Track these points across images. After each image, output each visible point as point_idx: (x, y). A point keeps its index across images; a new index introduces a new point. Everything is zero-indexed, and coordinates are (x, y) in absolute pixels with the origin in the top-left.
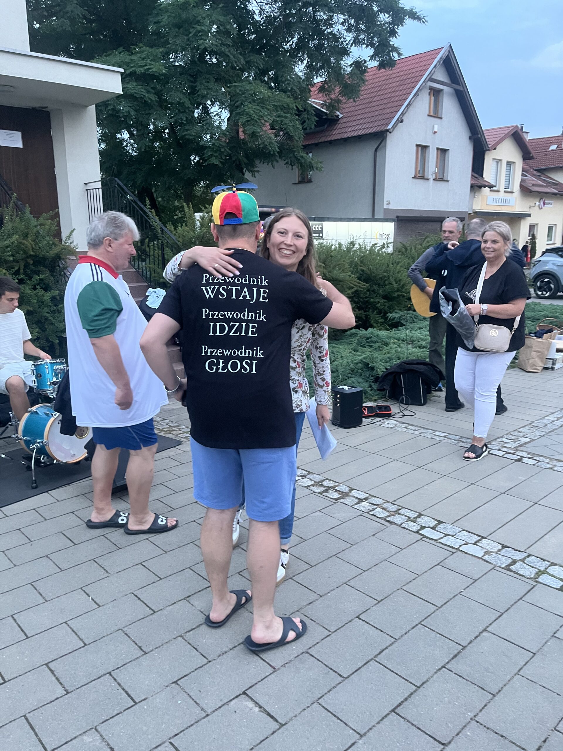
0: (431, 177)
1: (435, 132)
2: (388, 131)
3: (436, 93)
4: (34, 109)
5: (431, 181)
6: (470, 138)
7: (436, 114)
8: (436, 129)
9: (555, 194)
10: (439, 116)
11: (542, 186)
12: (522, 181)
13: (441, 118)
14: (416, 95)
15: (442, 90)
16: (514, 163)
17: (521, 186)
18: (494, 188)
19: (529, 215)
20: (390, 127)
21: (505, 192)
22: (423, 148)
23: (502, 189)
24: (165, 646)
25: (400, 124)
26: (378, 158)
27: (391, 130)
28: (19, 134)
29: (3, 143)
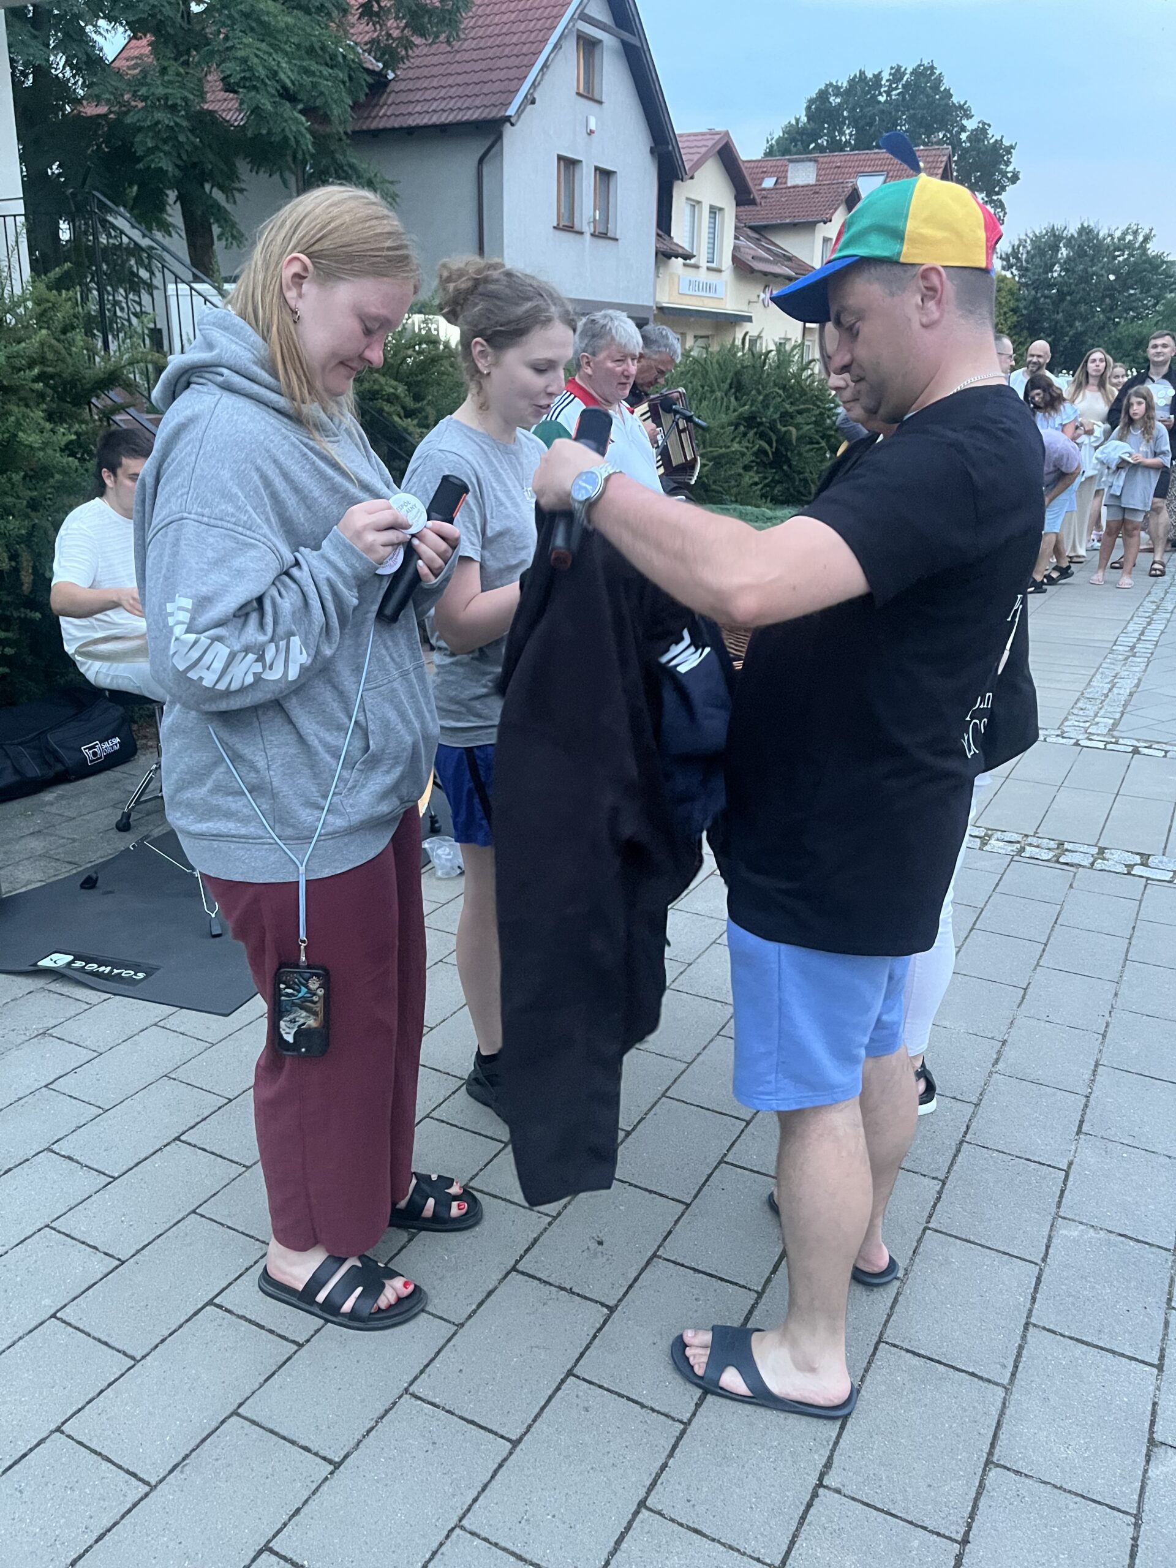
0: (588, 229)
1: (592, 132)
2: (508, 119)
3: (589, 45)
5: (588, 236)
6: (652, 151)
7: (589, 94)
8: (592, 125)
10: (597, 97)
11: (769, 261)
12: (737, 247)
13: (600, 102)
14: (557, 46)
15: (600, 41)
16: (721, 209)
17: (734, 258)
18: (693, 261)
19: (749, 319)
20: (511, 111)
21: (708, 269)
22: (568, 164)
23: (704, 264)
25: (530, 107)
26: (485, 180)
27: (513, 120)
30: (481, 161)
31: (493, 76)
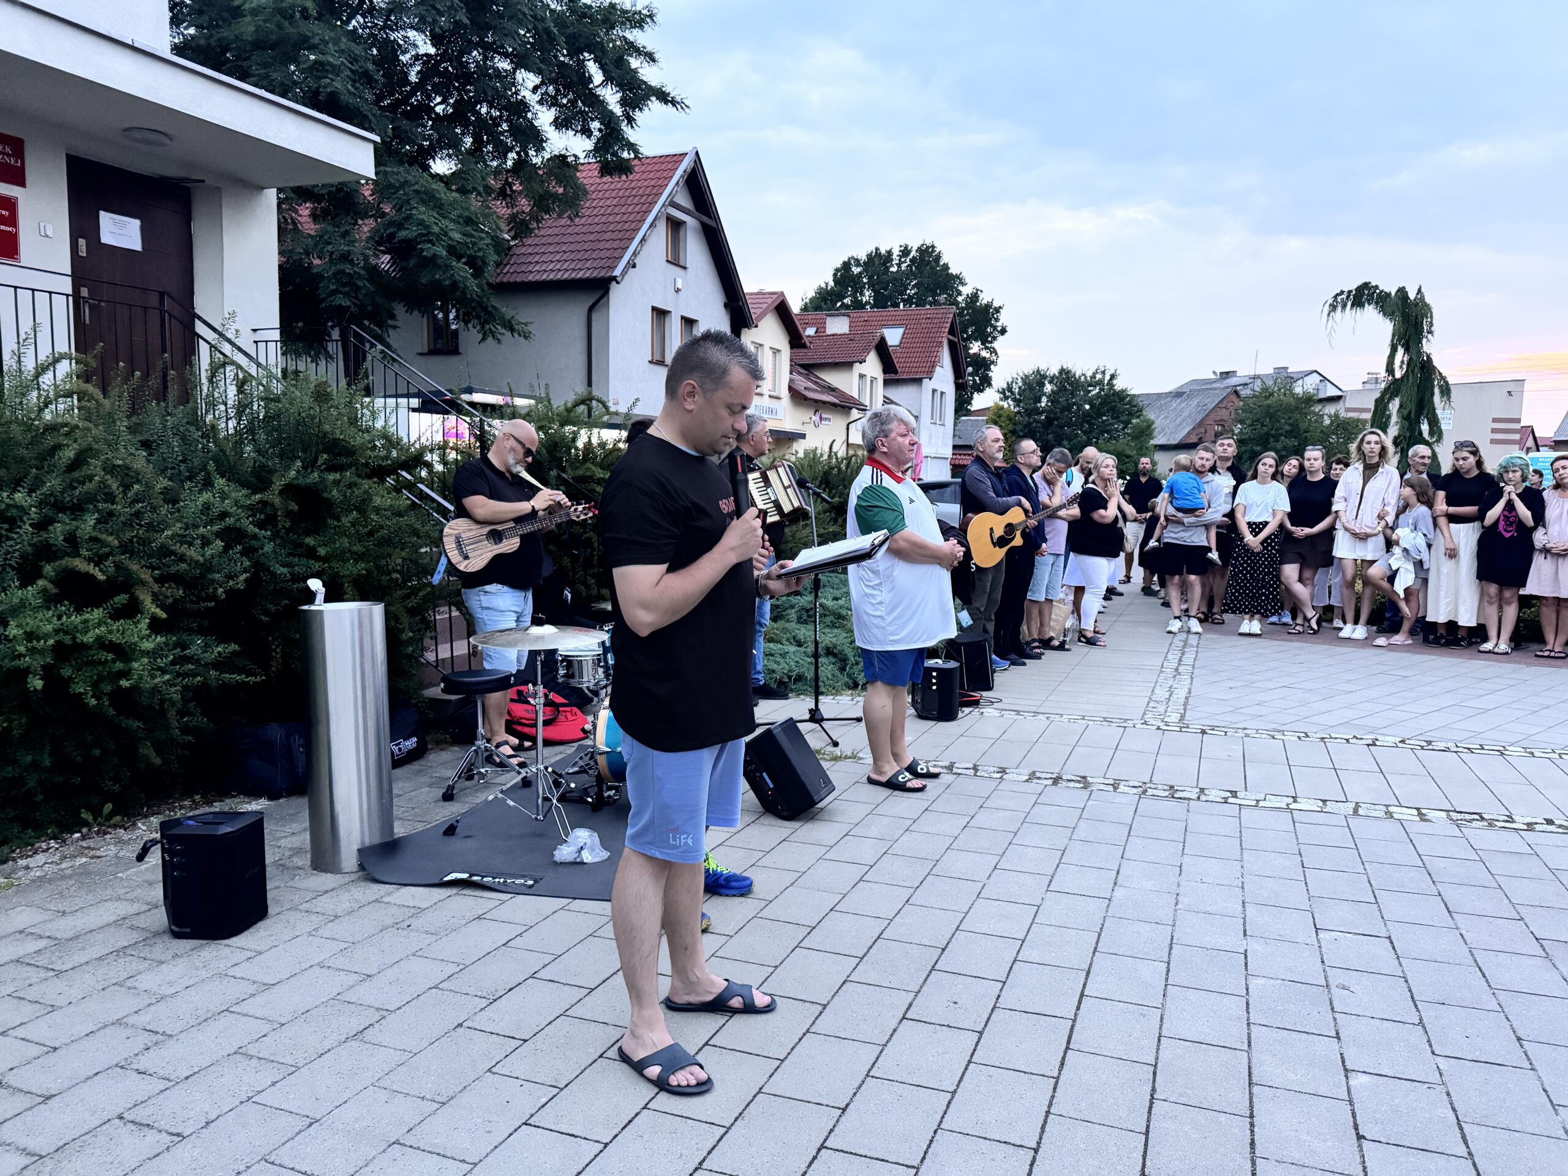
1: (678, 291)
2: (614, 278)
3: (675, 226)
6: (726, 306)
7: (676, 260)
8: (679, 285)
9: (835, 405)
10: (682, 264)
11: (816, 391)
12: (791, 380)
13: (685, 268)
14: (652, 225)
15: (685, 222)
16: (779, 351)
17: (790, 389)
19: (803, 436)
20: (617, 272)
21: (770, 396)
22: (660, 314)
23: (766, 393)
25: (631, 270)
26: (594, 324)
27: (619, 279)
28: (136, 223)
29: (106, 238)
30: (591, 310)
31: (601, 245)
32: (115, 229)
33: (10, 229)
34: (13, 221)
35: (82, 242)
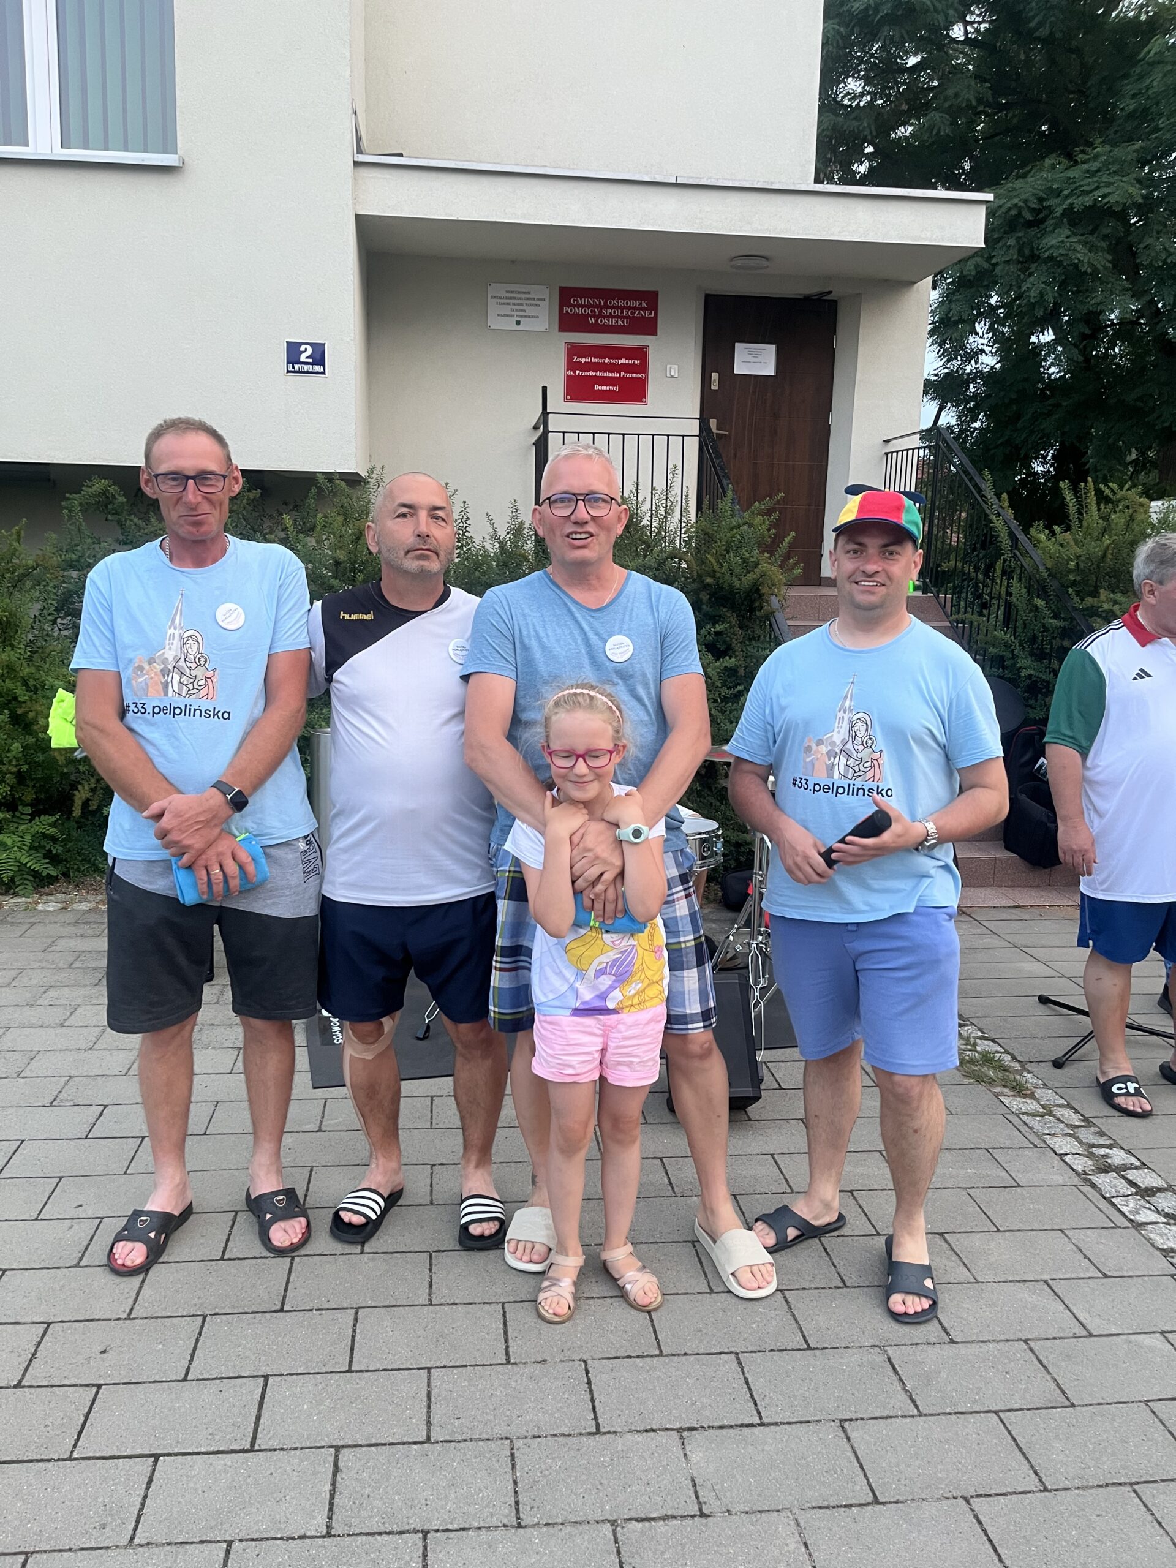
4: (807, 299)
24: (568, 1529)
28: (772, 349)
29: (741, 368)
32: (750, 358)
33: (640, 376)
34: (643, 368)
35: (715, 376)
